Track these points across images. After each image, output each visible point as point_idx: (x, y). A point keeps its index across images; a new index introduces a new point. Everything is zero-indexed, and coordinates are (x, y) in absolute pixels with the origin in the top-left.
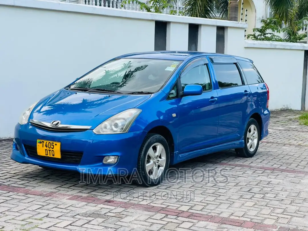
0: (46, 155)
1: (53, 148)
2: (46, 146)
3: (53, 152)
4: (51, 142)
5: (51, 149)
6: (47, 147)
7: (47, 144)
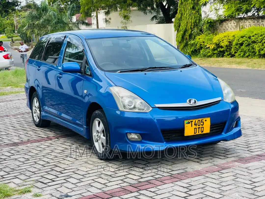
0: (195, 133)
1: (202, 124)
2: (195, 125)
3: (202, 128)
4: (200, 119)
5: (201, 126)
6: (196, 126)
7: (197, 122)
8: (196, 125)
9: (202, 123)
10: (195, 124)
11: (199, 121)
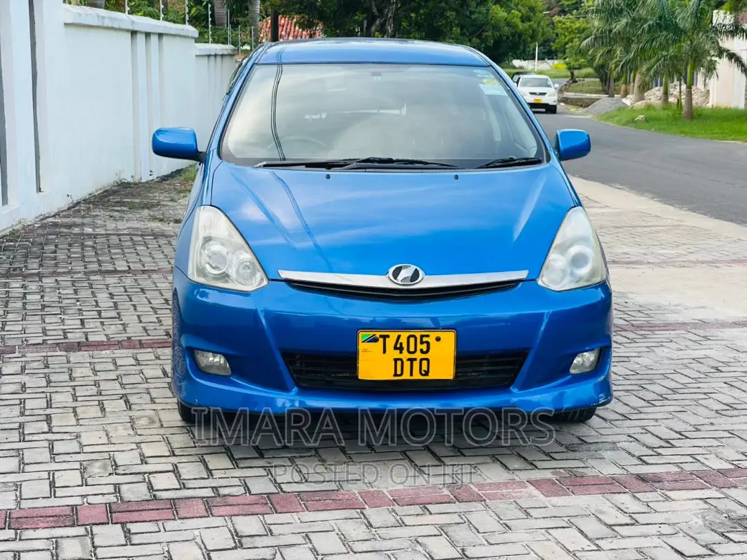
0: (396, 375)
1: (425, 350)
2: (395, 348)
3: (425, 363)
4: (418, 334)
5: (418, 355)
6: (401, 352)
7: (403, 340)
8: (401, 349)
9: (425, 345)
10: (398, 346)
11: (412, 340)
